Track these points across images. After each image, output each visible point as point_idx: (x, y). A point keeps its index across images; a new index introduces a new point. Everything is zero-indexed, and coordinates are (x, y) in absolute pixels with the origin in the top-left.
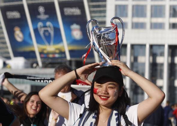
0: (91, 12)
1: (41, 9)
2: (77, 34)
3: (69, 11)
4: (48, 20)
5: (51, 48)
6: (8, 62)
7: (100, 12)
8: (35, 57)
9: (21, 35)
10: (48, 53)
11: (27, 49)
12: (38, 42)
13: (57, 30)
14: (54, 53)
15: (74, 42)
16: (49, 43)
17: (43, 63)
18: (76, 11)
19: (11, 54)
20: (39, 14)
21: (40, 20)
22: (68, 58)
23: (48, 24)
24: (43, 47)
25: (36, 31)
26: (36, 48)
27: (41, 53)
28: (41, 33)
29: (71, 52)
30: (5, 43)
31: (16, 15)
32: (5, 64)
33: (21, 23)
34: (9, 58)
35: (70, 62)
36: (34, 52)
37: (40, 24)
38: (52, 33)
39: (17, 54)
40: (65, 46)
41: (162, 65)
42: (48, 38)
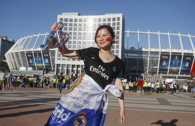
0: (51, 56)
1: (37, 54)
2: (47, 61)
3: (45, 55)
4: (39, 57)
5: (40, 65)
6: (27, 68)
7: (54, 56)
8: (35, 67)
9: (31, 61)
10: (39, 66)
11: (33, 65)
12: (36, 63)
13: (42, 60)
14: (40, 66)
15: (46, 63)
16: (39, 63)
17: (37, 69)
18: (47, 55)
19: (29, 66)
20: (37, 56)
21: (37, 57)
22: (44, 68)
23: (39, 58)
24: (37, 65)
25: (36, 60)
26: (36, 65)
27: (37, 66)
28: (37, 61)
29: (45, 66)
30: (27, 63)
31: (30, 56)
32: (26, 69)
33: (32, 58)
34: (28, 67)
35: (45, 69)
36: (35, 66)
37: (37, 58)
38: (40, 61)
39: (30, 66)
40: (44, 65)
41: (70, 70)
42: (39, 62)
